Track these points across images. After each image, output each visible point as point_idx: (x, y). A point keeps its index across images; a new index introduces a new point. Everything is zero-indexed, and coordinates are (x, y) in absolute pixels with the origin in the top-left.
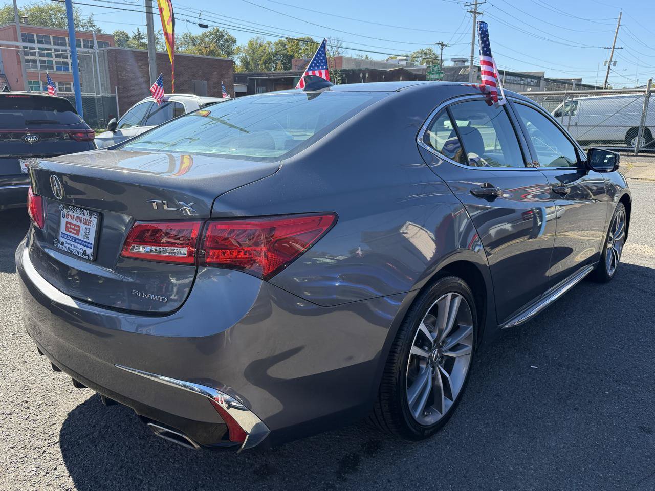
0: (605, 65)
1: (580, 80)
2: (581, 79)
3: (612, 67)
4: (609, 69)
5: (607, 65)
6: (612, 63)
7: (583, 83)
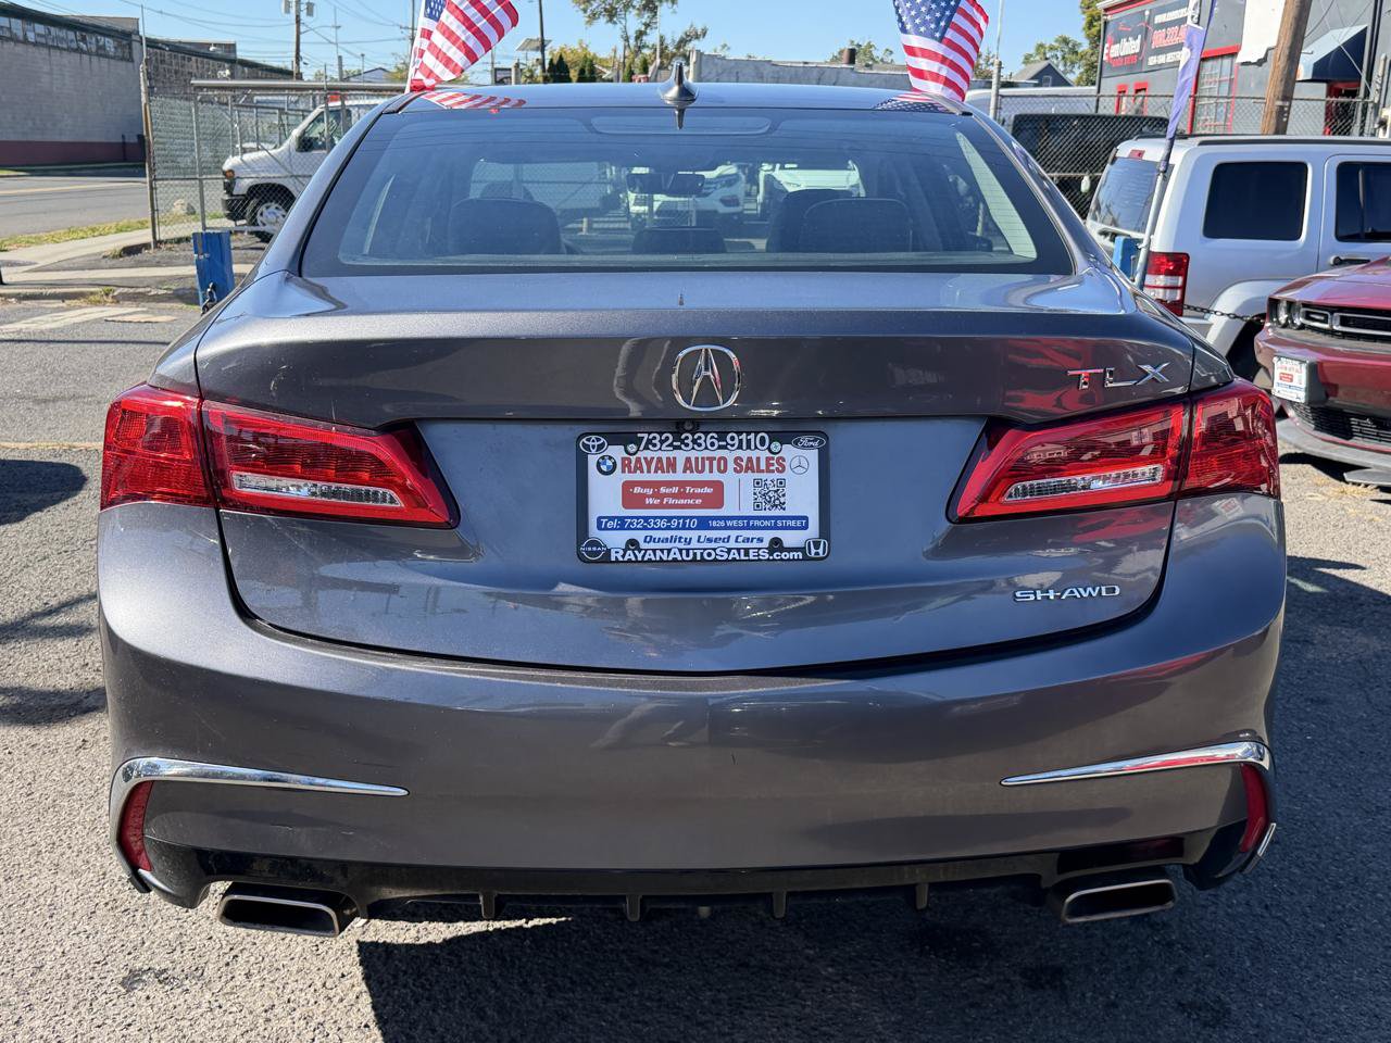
0: (287, 11)
1: (231, 47)
2: (234, 45)
3: (303, 15)
4: (298, 21)
5: (293, 10)
6: (303, 7)
7: (240, 55)
